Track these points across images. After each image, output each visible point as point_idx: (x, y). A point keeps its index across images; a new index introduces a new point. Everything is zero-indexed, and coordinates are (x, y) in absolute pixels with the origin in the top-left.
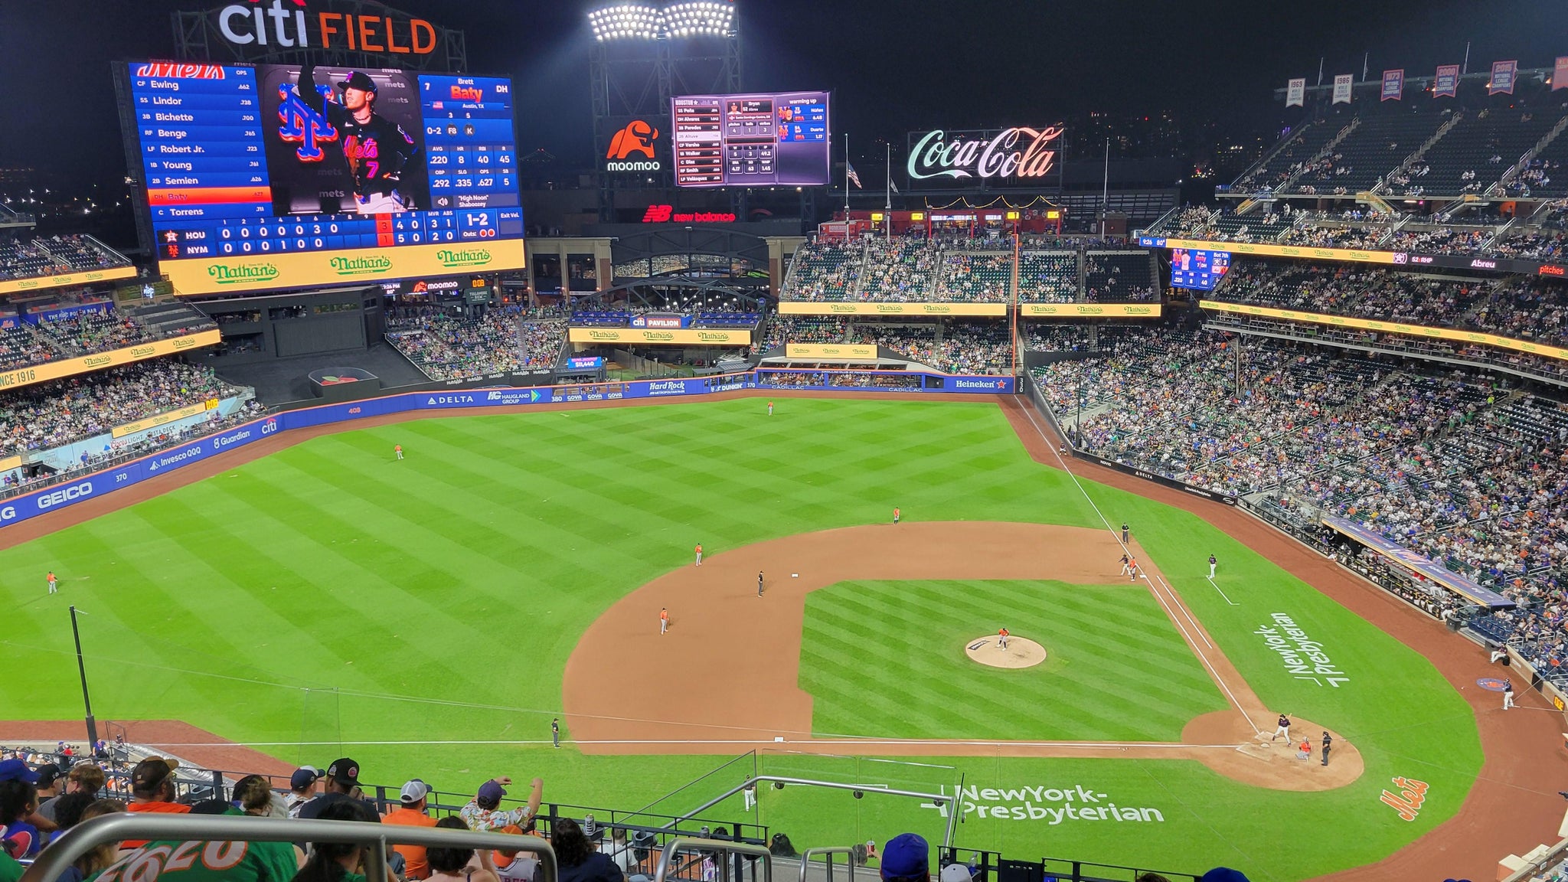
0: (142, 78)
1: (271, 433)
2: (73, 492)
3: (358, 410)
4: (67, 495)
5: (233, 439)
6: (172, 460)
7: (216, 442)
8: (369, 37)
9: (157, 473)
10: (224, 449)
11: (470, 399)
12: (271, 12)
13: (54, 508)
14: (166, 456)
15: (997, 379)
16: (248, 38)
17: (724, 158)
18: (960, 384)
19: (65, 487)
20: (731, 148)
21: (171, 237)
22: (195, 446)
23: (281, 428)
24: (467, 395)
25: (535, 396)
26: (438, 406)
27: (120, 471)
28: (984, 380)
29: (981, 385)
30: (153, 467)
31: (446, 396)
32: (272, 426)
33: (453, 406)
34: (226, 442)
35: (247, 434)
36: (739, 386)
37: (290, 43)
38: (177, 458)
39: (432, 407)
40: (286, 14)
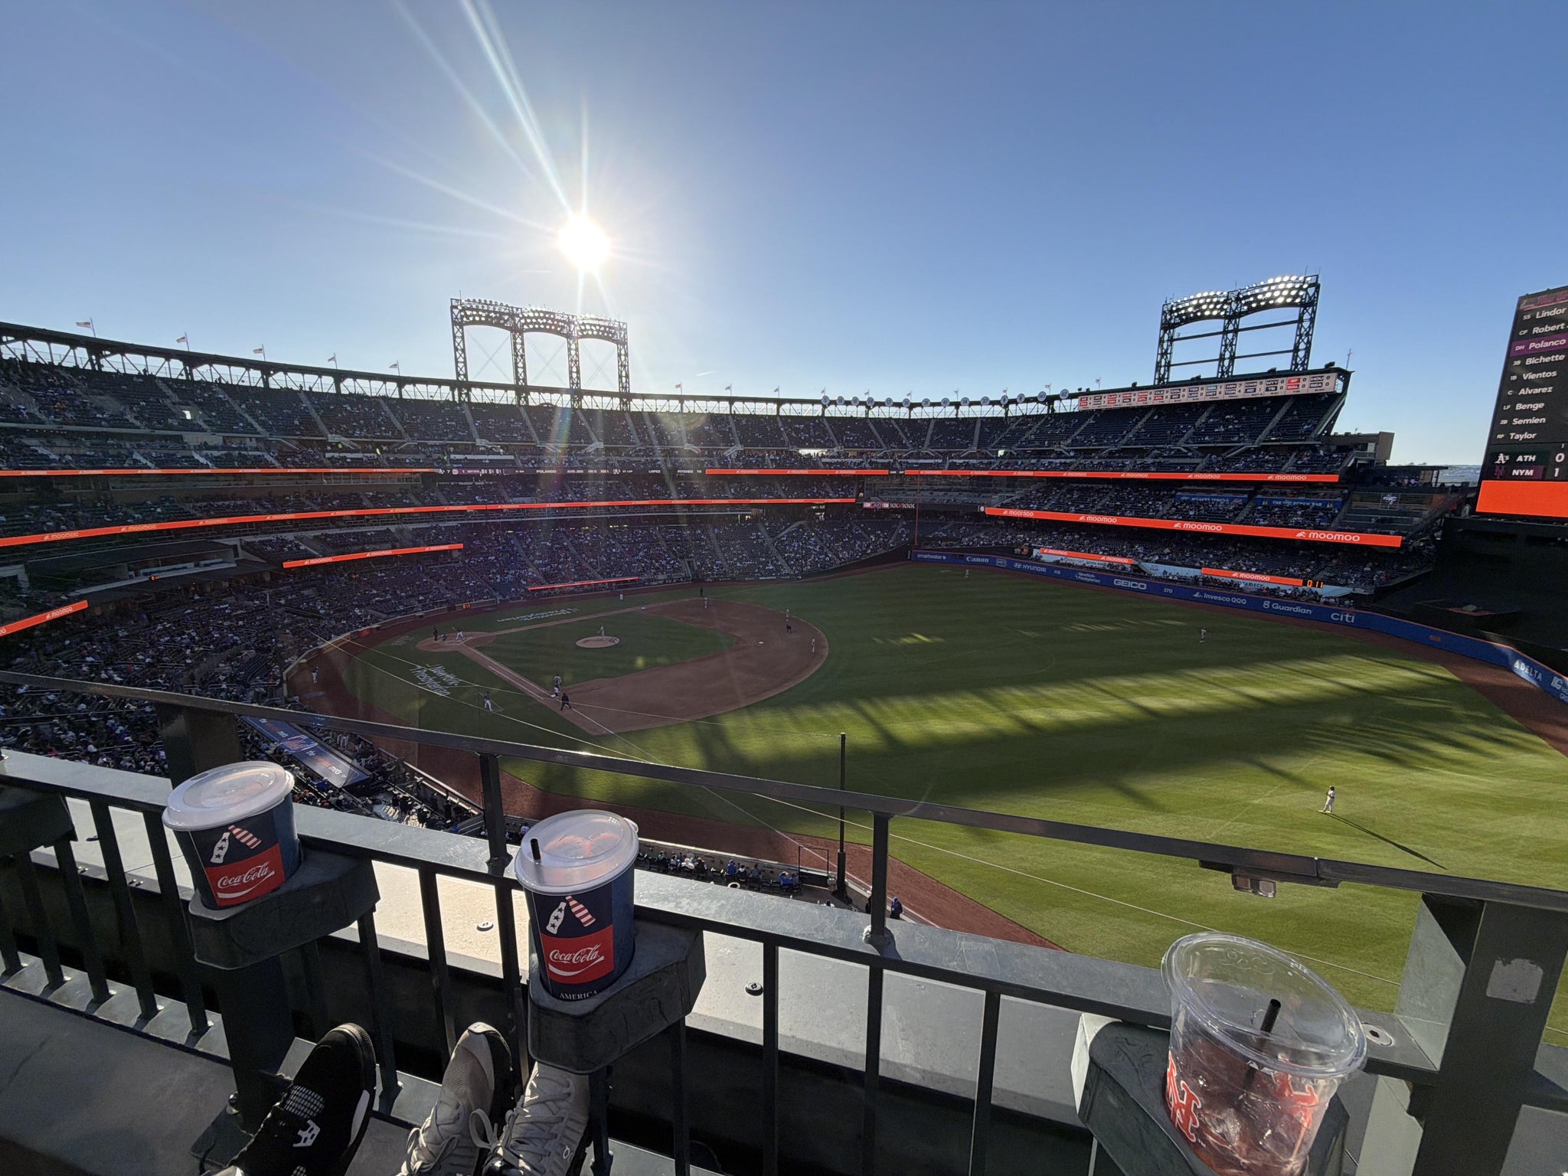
0: (1531, 311)
1: (1344, 623)
2: (1134, 585)
3: (1439, 640)
4: (1130, 584)
5: (1289, 609)
6: (1215, 598)
7: (1266, 604)
10: (1270, 611)
13: (1120, 587)
14: (1208, 593)
19: (1131, 581)
21: (1502, 459)
23: (1357, 625)
27: (1169, 587)
30: (1197, 595)
32: (1348, 617)
34: (1277, 608)
35: (1305, 611)
38: (1220, 598)
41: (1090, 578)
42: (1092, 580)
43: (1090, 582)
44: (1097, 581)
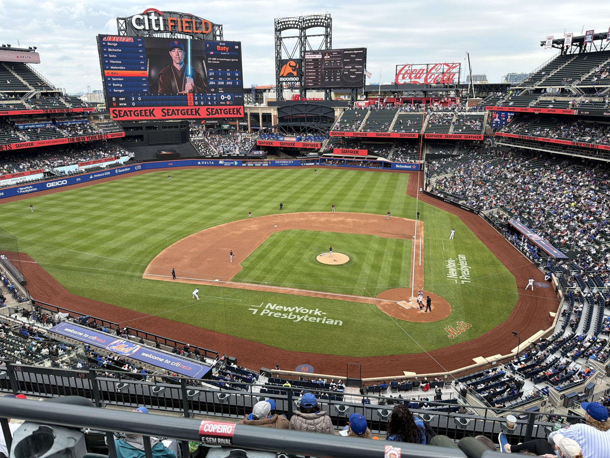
0: (104, 42)
1: (139, 170)
2: (60, 183)
3: (172, 164)
4: (57, 184)
5: (123, 170)
6: (99, 175)
7: (116, 171)
8: (186, 27)
9: (92, 180)
10: (119, 174)
11: (213, 163)
12: (150, 17)
13: (52, 188)
14: (96, 174)
15: (413, 165)
16: (142, 27)
17: (322, 76)
18: (397, 166)
19: (57, 181)
20: (325, 72)
21: (114, 99)
22: (108, 171)
23: (143, 168)
24: (212, 161)
25: (236, 163)
26: (201, 165)
27: (78, 177)
28: (408, 165)
29: (406, 167)
30: (91, 177)
31: (204, 161)
32: (139, 167)
33: (206, 165)
34: (120, 171)
35: (129, 169)
36: (313, 164)
37: (157, 29)
38: (100, 175)
39: (199, 165)
40: (156, 18)
41: (29, 189)
42: (31, 190)
43: (30, 192)
44: (35, 189)
